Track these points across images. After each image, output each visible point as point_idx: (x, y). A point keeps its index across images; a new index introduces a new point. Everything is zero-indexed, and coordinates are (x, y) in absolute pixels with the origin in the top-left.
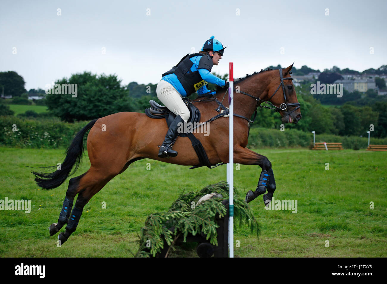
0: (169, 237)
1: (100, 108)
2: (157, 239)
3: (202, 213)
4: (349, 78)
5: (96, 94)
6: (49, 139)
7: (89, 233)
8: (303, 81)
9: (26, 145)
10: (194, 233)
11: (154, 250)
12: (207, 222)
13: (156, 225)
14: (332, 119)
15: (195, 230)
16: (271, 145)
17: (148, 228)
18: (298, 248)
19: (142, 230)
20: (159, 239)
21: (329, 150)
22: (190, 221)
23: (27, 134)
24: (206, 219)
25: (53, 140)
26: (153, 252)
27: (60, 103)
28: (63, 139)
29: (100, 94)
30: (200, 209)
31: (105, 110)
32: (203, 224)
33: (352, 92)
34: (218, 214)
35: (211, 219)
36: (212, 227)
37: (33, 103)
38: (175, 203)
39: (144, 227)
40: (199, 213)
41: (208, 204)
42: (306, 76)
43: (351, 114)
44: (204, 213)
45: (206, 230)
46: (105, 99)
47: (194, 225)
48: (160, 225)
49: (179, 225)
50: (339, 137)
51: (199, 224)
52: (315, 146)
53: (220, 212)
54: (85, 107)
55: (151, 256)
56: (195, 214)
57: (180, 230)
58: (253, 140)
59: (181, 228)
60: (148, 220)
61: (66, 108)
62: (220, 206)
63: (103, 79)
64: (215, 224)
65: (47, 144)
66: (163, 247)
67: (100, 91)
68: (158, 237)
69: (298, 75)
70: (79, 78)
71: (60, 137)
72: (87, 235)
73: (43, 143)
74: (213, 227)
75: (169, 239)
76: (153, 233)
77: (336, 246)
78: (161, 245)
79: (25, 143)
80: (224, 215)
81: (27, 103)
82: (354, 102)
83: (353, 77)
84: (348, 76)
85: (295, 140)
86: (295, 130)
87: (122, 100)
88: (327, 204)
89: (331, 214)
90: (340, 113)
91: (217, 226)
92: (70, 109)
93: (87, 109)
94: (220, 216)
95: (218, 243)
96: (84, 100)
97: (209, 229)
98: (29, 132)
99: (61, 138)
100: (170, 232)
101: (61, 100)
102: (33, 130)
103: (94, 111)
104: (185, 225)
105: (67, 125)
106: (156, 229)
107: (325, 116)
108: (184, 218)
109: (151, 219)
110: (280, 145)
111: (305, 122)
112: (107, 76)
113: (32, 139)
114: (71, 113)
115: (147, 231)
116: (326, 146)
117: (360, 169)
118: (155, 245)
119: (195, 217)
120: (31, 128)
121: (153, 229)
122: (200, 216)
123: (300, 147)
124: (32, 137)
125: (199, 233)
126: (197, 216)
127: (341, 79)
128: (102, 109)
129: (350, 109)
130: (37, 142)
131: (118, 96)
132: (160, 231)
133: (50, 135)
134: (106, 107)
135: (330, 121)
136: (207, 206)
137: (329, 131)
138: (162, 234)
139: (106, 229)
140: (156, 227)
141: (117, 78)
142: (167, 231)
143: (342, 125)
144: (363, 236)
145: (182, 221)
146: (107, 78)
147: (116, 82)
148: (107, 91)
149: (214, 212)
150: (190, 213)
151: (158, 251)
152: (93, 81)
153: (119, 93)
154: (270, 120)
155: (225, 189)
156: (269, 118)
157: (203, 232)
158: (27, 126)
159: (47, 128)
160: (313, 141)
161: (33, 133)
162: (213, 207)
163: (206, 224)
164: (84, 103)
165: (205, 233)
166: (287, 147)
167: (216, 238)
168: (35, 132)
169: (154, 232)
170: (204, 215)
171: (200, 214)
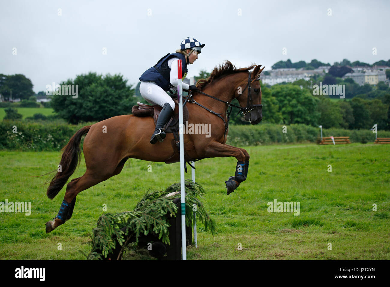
0: (121, 237)
1: (106, 109)
2: (109, 239)
3: (153, 212)
4: (359, 71)
5: (101, 94)
6: (53, 141)
7: (58, 235)
8: (313, 75)
9: (29, 148)
10: (146, 233)
11: (106, 251)
12: (159, 221)
13: (107, 226)
14: (342, 113)
15: (147, 230)
16: (279, 141)
17: (100, 228)
18: (264, 245)
19: (94, 231)
20: (111, 240)
21: (336, 144)
22: (142, 221)
23: (30, 137)
24: (158, 218)
25: (56, 143)
26: (104, 253)
27: (66, 106)
28: (67, 141)
29: (105, 94)
30: (151, 208)
31: (111, 110)
32: (155, 224)
33: (363, 85)
34: (169, 213)
35: (163, 218)
36: (163, 226)
37: (41, 106)
38: (140, 203)
39: (96, 228)
40: (150, 212)
41: (160, 203)
42: (316, 70)
43: (361, 107)
44: (156, 212)
45: (157, 229)
46: (111, 99)
47: (145, 225)
48: (112, 226)
49: (131, 225)
50: (348, 131)
51: (151, 223)
52: (322, 140)
53: (171, 211)
54: (91, 109)
55: (103, 257)
56: (147, 214)
57: (132, 230)
58: (261, 136)
59: (133, 228)
60: (100, 221)
61: (71, 110)
62: (171, 205)
63: (109, 79)
64: (167, 223)
65: (51, 147)
66: (114, 248)
67: (106, 91)
68: (109, 237)
69: (308, 69)
70: (84, 80)
71: (63, 140)
72: (56, 238)
73: (46, 146)
74: (165, 226)
75: (120, 239)
76: (105, 234)
77: (304, 242)
78: (113, 245)
79: (28, 146)
80: (175, 214)
81: (35, 105)
82: (365, 95)
83: (363, 70)
84: (359, 69)
85: (303, 136)
86: (304, 125)
87: (128, 100)
88: (309, 199)
89: (311, 209)
90: (349, 107)
91: (168, 226)
92: (76, 111)
93: (93, 110)
94: (171, 215)
95: (170, 242)
96: (90, 101)
97: (160, 228)
98: (33, 135)
99: (65, 141)
100: (122, 232)
101: (66, 102)
102: (36, 133)
103: (100, 112)
104: (137, 225)
105: (71, 127)
106: (107, 230)
107: (333, 111)
108: (135, 218)
109: (103, 219)
110: (288, 140)
111: (314, 117)
112: (112, 77)
113: (35, 142)
114: (77, 115)
115: (98, 231)
116: (333, 140)
117: (358, 162)
118: (107, 246)
119: (147, 216)
120: (35, 131)
121: (105, 230)
122: (152, 215)
123: (309, 142)
124: (36, 140)
125: (151, 232)
126: (148, 215)
127: (352, 72)
128: (108, 109)
129: (359, 102)
130: (40, 145)
131: (123, 96)
132: (112, 231)
133: (54, 138)
134: (112, 108)
135: (339, 116)
136: (158, 205)
137: (338, 125)
138: (114, 234)
139: (77, 231)
140: (107, 228)
141: (123, 78)
142: (119, 232)
143: (352, 118)
144: (334, 231)
145: (133, 221)
146: (113, 79)
147: (121, 82)
148: (113, 91)
149: (164, 211)
150: (142, 212)
151: (110, 252)
152: (99, 82)
153: (125, 93)
154: (278, 115)
155: (191, 187)
156: (277, 114)
157: (154, 232)
158: (30, 129)
159: (51, 131)
160: (321, 136)
161: (37, 136)
162: (164, 206)
163: (157, 223)
164: (90, 104)
165: (156, 232)
166: (295, 142)
167: (168, 237)
168: (38, 135)
169: (106, 232)
170: (155, 214)
171: (152, 213)
